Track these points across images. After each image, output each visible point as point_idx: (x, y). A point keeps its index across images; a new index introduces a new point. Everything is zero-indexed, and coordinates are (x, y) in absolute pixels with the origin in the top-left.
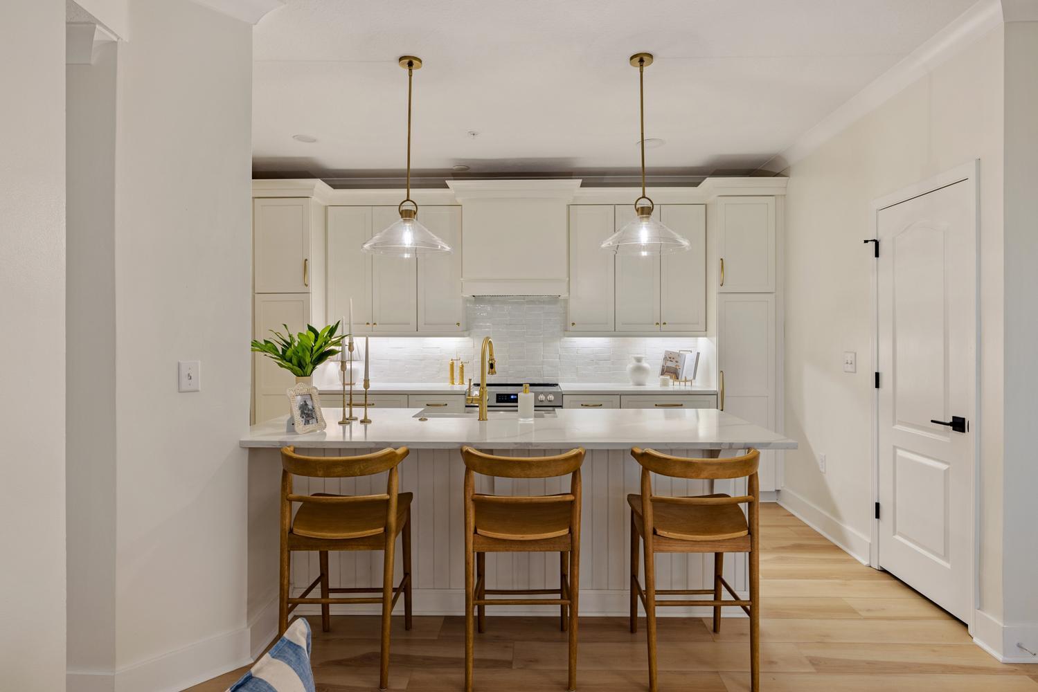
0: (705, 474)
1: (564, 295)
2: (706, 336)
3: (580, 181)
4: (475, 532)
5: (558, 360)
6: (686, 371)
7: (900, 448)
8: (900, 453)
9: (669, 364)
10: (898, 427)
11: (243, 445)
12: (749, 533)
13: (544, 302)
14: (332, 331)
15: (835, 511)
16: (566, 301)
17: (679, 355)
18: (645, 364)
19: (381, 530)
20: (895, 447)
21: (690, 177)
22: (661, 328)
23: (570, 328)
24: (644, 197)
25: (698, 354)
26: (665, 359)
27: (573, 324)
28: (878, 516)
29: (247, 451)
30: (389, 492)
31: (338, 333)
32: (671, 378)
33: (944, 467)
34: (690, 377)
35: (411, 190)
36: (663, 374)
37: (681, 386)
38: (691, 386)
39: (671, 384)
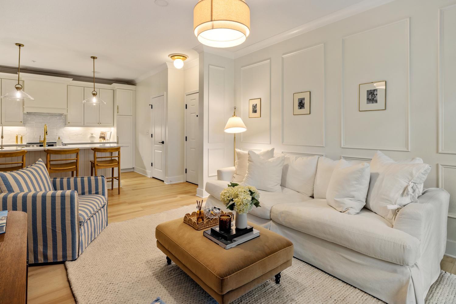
0: (108, 151)
1: (65, 114)
2: (113, 127)
3: (72, 79)
4: (50, 168)
5: (62, 135)
6: (107, 137)
7: (156, 150)
8: (156, 151)
9: (102, 135)
10: (155, 145)
13: (57, 116)
15: (145, 168)
16: (66, 116)
17: (105, 133)
18: (94, 135)
20: (155, 150)
21: (109, 81)
22: (99, 124)
23: (66, 123)
24: (94, 91)
25: (111, 132)
26: (101, 134)
27: (69, 123)
28: (152, 166)
32: (103, 139)
33: (161, 151)
34: (109, 138)
36: (100, 138)
37: (105, 141)
38: (108, 141)
39: (103, 141)
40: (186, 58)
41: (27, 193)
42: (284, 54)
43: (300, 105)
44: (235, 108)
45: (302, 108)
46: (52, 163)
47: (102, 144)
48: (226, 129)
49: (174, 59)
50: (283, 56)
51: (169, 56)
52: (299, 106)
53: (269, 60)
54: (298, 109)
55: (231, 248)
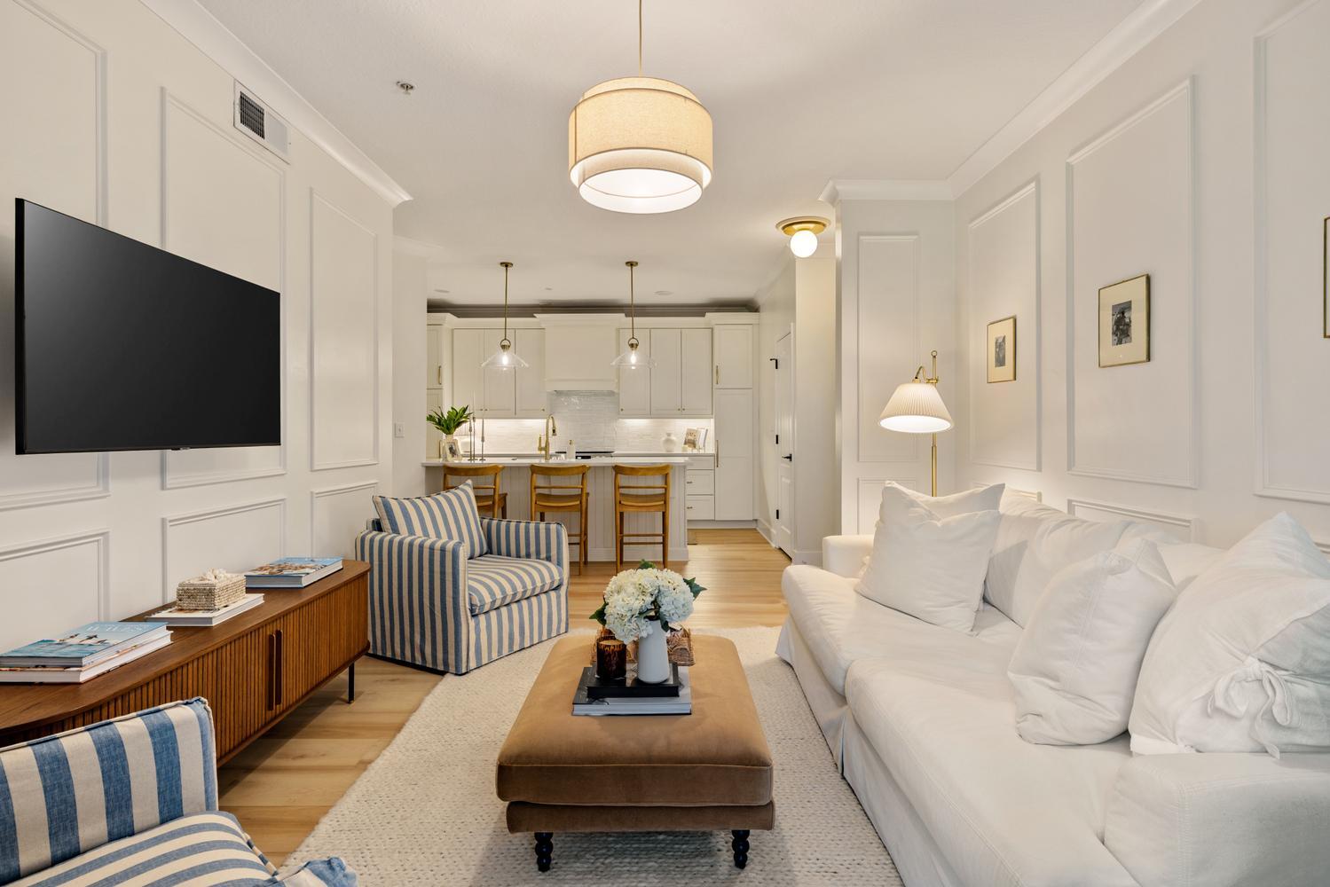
1: (616, 391)
2: (709, 419)
3: (624, 313)
6: (700, 443)
7: (783, 477)
8: (783, 479)
9: (690, 437)
11: (423, 465)
12: (665, 503)
13: (605, 395)
14: (465, 410)
15: (770, 523)
16: (619, 394)
17: (696, 431)
18: (673, 438)
19: (491, 503)
20: (781, 477)
22: (682, 412)
23: (622, 413)
25: (706, 430)
26: (687, 434)
27: (623, 410)
29: (424, 469)
30: (495, 485)
31: (467, 412)
32: (690, 447)
33: (790, 481)
34: (701, 446)
35: (508, 319)
36: (685, 443)
37: (695, 451)
38: (702, 452)
39: (690, 450)
40: (824, 225)
41: (447, 542)
42: (1072, 153)
43: (1118, 329)
44: (934, 354)
45: (1124, 340)
46: (539, 491)
47: (687, 458)
48: (885, 417)
49: (791, 234)
50: (1068, 161)
51: (777, 226)
52: (1114, 333)
53: (1033, 185)
54: (1113, 345)
55: (586, 715)
